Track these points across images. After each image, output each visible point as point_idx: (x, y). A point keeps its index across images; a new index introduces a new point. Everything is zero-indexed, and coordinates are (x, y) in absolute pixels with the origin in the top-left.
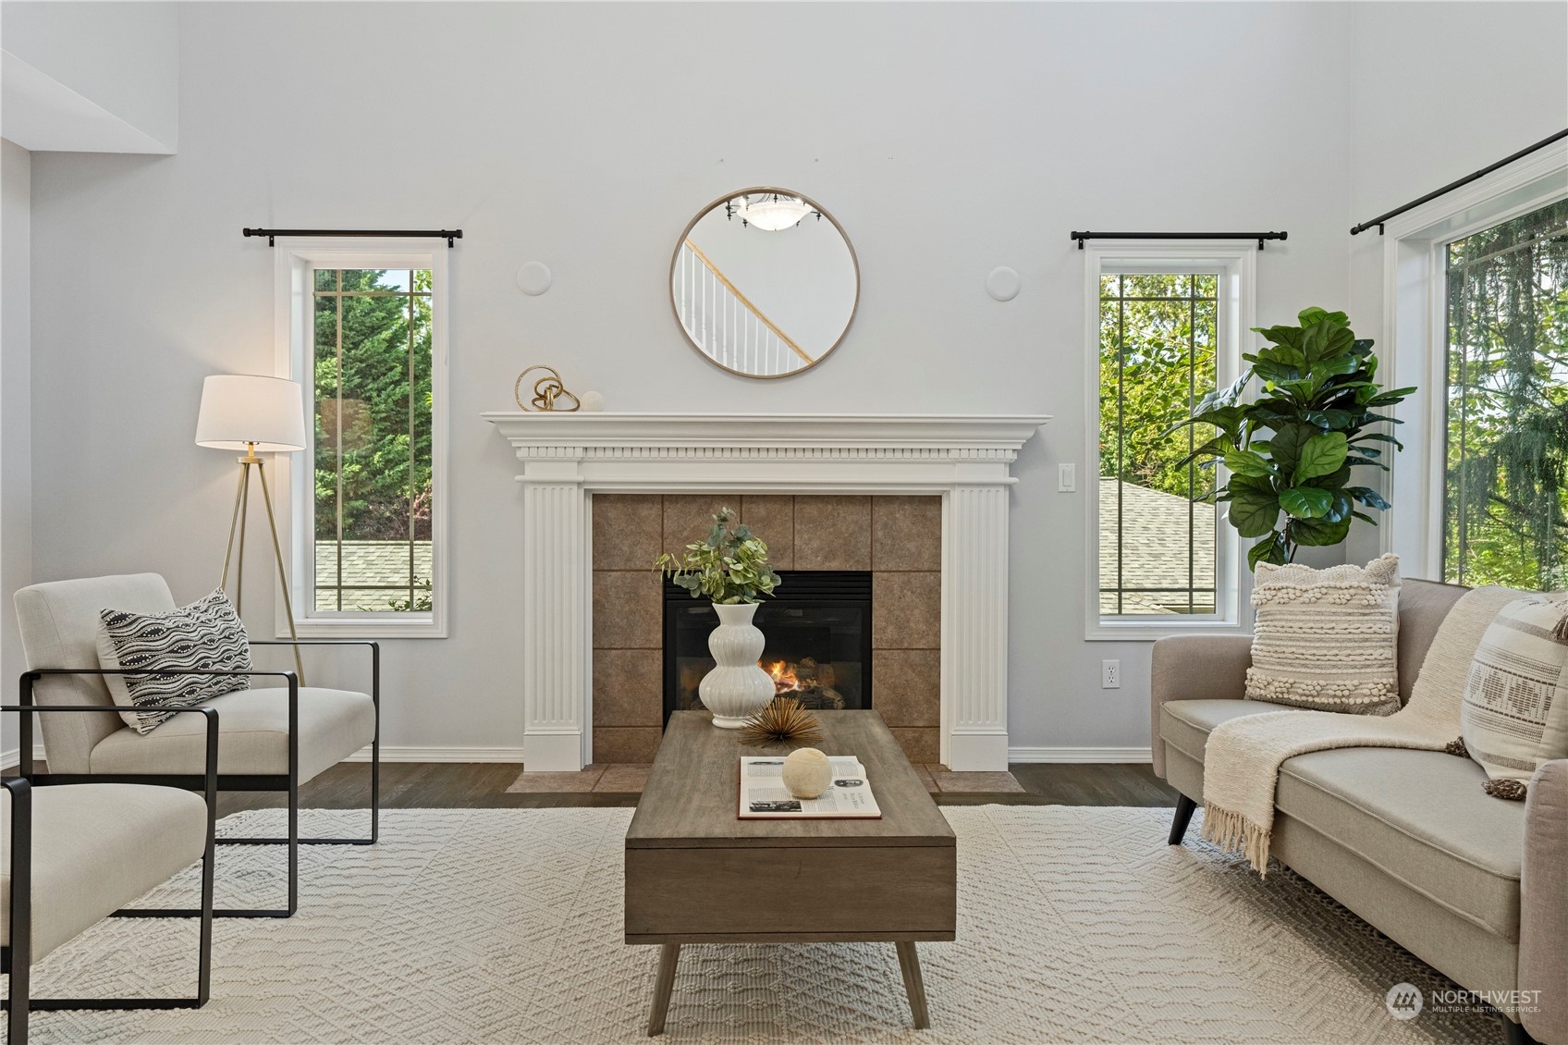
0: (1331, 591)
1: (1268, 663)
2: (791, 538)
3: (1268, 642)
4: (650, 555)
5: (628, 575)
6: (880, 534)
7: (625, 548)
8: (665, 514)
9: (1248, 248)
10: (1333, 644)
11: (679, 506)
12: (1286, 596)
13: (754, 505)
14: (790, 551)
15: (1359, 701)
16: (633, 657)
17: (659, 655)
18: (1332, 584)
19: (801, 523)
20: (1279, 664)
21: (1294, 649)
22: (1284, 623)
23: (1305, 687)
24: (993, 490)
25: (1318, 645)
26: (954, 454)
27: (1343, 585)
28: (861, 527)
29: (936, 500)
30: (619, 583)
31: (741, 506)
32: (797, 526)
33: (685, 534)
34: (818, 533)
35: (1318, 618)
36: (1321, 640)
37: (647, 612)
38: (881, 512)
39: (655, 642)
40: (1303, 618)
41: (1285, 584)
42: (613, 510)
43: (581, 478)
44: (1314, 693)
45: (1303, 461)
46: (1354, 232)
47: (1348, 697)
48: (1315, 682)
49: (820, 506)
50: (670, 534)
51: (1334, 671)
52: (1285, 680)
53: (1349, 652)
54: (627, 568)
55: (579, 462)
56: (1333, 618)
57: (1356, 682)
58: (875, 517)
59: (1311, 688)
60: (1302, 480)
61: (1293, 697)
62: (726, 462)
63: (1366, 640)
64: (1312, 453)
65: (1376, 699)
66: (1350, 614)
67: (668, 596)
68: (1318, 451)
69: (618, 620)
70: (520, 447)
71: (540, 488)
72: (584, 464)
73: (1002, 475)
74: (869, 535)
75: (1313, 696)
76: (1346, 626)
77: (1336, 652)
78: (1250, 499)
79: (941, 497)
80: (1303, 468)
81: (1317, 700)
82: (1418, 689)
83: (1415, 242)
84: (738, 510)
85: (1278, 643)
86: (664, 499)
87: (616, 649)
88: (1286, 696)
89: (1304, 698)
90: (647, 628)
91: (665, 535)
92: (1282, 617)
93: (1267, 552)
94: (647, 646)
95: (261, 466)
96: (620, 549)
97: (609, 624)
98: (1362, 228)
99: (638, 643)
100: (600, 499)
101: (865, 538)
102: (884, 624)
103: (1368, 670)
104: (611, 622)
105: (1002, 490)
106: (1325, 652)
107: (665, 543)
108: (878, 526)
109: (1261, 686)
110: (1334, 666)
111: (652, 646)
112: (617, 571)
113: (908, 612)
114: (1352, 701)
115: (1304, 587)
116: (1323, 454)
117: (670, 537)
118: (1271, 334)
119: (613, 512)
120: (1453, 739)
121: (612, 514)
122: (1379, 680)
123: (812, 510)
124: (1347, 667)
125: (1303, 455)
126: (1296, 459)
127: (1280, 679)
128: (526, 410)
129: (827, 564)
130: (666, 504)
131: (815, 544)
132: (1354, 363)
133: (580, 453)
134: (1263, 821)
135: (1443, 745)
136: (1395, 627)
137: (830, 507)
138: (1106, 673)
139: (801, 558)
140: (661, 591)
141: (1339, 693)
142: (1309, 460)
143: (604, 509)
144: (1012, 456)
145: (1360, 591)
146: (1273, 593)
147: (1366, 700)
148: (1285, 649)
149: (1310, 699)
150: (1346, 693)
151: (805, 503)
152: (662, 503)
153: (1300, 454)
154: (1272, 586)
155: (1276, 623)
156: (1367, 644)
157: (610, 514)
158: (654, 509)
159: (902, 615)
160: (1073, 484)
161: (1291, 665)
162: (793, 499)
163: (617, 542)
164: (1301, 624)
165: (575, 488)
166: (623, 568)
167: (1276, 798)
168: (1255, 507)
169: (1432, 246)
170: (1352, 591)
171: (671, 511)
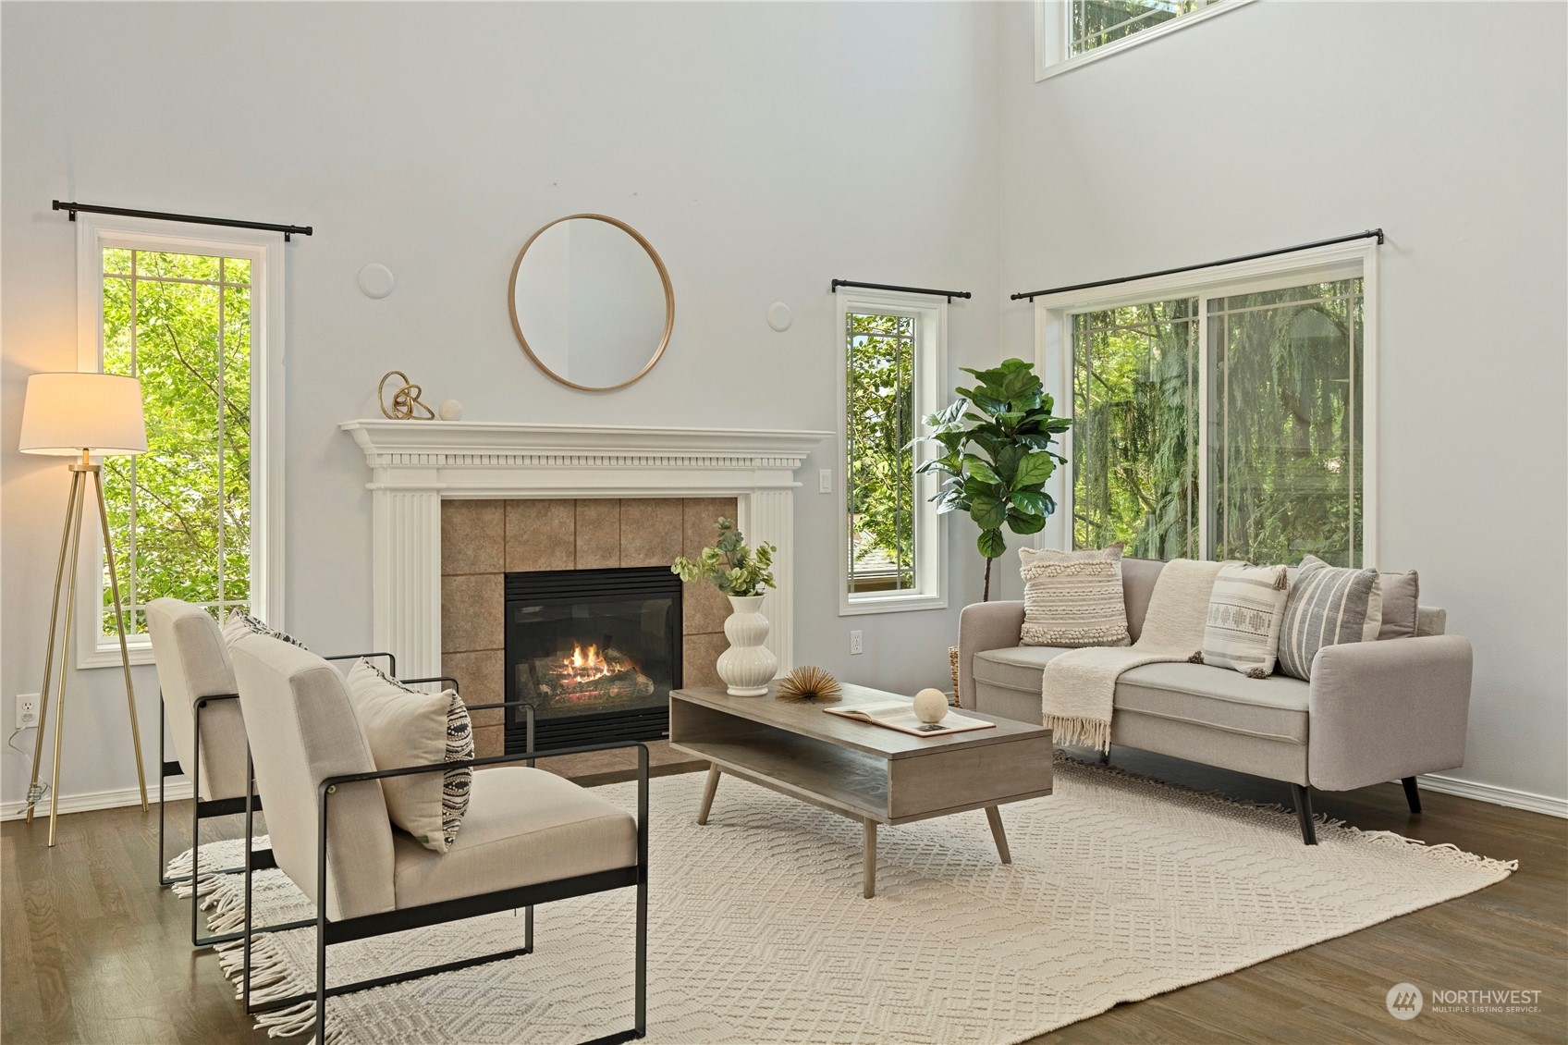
0: (1087, 567)
1: (1044, 618)
2: (618, 537)
3: (1042, 604)
4: (493, 558)
5: (473, 579)
6: (689, 532)
7: (470, 553)
8: (507, 519)
9: (941, 302)
10: (1092, 602)
11: (520, 510)
12: (1054, 571)
13: (586, 509)
14: (617, 550)
15: (1110, 639)
16: (476, 658)
17: (501, 654)
18: (1086, 561)
19: (626, 524)
20: (1053, 619)
21: (1064, 608)
22: (1055, 590)
23: (1073, 633)
24: (784, 493)
25: (1081, 603)
26: (757, 463)
27: (1094, 562)
28: (675, 527)
29: (732, 502)
30: (464, 587)
31: (575, 510)
32: (623, 527)
33: (526, 537)
34: (641, 533)
35: (1080, 585)
36: (1084, 600)
37: (490, 613)
38: (690, 512)
39: (497, 642)
40: (1070, 585)
41: (1051, 563)
42: (458, 516)
43: (443, 485)
44: (1080, 636)
45: (1019, 472)
46: (1014, 298)
47: (1102, 637)
48: (1081, 629)
49: (642, 508)
50: (512, 537)
51: (1093, 620)
52: (1059, 629)
53: (1102, 607)
54: (472, 572)
55: (438, 469)
56: (1090, 585)
57: (1107, 627)
58: (686, 517)
59: (1078, 633)
60: (1020, 486)
61: (1063, 641)
62: (559, 469)
63: (1111, 598)
64: (1027, 467)
65: (1120, 637)
66: (1100, 582)
67: (510, 597)
68: (1031, 466)
69: (462, 623)
70: (381, 455)
71: (399, 495)
72: (442, 471)
73: (788, 480)
74: (681, 533)
75: (1078, 638)
76: (1099, 589)
77: (1094, 607)
78: (986, 500)
79: (736, 498)
80: (1019, 478)
81: (1081, 641)
82: (1147, 628)
83: (1056, 312)
84: (572, 513)
85: (1051, 604)
86: (506, 504)
87: (461, 652)
88: (1059, 640)
89: (1072, 641)
90: (490, 629)
91: (507, 538)
92: (1053, 586)
93: (989, 540)
94: (490, 647)
95: (97, 475)
96: (465, 554)
97: (454, 628)
98: (1020, 296)
99: (482, 644)
100: (446, 504)
101: (677, 537)
102: (693, 612)
103: (1114, 618)
104: (457, 626)
105: (790, 492)
106: (1087, 608)
107: (507, 546)
108: (688, 525)
109: (1039, 635)
110: (1093, 617)
111: (495, 647)
112: (462, 575)
113: (712, 600)
114: (1105, 639)
115: (1066, 565)
116: (1035, 468)
117: (512, 540)
118: (980, 376)
119: (458, 517)
120: (1192, 654)
121: (457, 519)
122: (1119, 626)
123: (635, 512)
124: (1101, 617)
125: (1020, 468)
126: (1015, 470)
127: (1055, 629)
128: (390, 418)
129: (648, 561)
130: (508, 508)
131: (638, 543)
132: (1038, 400)
133: (442, 460)
134: (1108, 718)
135: (1186, 658)
136: (1121, 590)
137: (650, 509)
138: (853, 643)
139: (626, 556)
140: (503, 593)
141: (1097, 635)
142: (1024, 471)
143: (449, 514)
144: (798, 464)
145: (1107, 566)
146: (1043, 569)
147: (1115, 638)
148: (1057, 608)
149: (1076, 641)
150: (1102, 634)
151: (629, 505)
152: (505, 507)
153: (1018, 467)
154: (1040, 564)
155: (1048, 590)
156: (1112, 601)
157: (455, 520)
158: (497, 514)
159: (707, 603)
160: (830, 487)
161: (1062, 619)
162: (620, 502)
163: (462, 546)
164: (1068, 590)
165: (435, 494)
166: (467, 572)
167: (1114, 701)
168: (988, 507)
169: (1065, 316)
170: (1102, 566)
171: (513, 515)
